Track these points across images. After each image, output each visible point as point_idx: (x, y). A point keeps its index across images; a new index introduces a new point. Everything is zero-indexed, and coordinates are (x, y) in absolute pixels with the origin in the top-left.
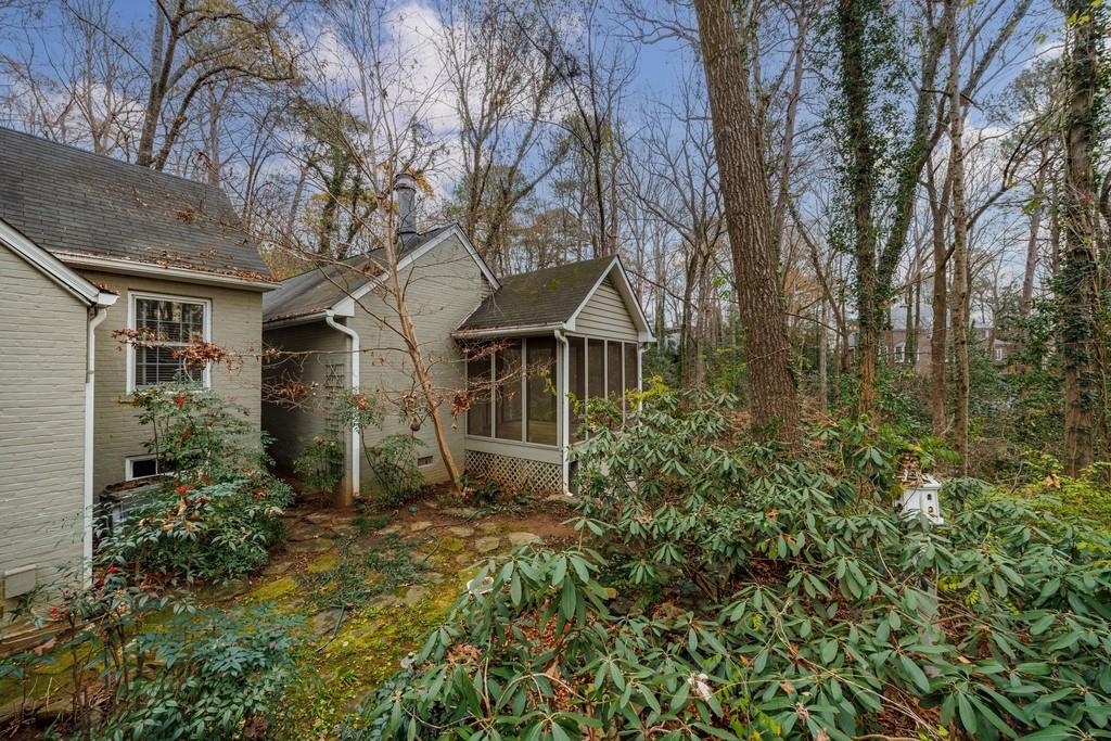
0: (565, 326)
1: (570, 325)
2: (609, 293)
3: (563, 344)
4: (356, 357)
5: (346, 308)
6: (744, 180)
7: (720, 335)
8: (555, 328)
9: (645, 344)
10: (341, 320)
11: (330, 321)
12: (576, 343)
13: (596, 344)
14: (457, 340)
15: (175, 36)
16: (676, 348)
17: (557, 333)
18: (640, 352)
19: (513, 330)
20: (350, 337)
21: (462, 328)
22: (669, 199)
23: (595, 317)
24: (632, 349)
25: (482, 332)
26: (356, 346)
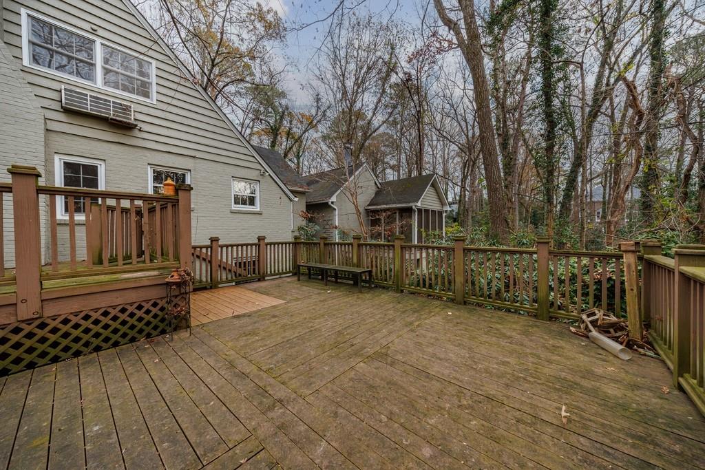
0: (417, 204)
1: (419, 204)
2: (432, 190)
3: (415, 211)
4: (337, 217)
5: (334, 199)
6: (491, 153)
7: (482, 205)
8: (413, 205)
9: (446, 211)
10: (332, 203)
11: (330, 203)
12: (420, 210)
13: (427, 211)
14: (366, 210)
15: (213, 66)
16: (454, 213)
17: (414, 207)
18: (444, 215)
19: (394, 206)
20: (335, 209)
21: (368, 205)
22: (450, 126)
23: (427, 200)
24: (440, 213)
25: (379, 207)
26: (337, 213)
